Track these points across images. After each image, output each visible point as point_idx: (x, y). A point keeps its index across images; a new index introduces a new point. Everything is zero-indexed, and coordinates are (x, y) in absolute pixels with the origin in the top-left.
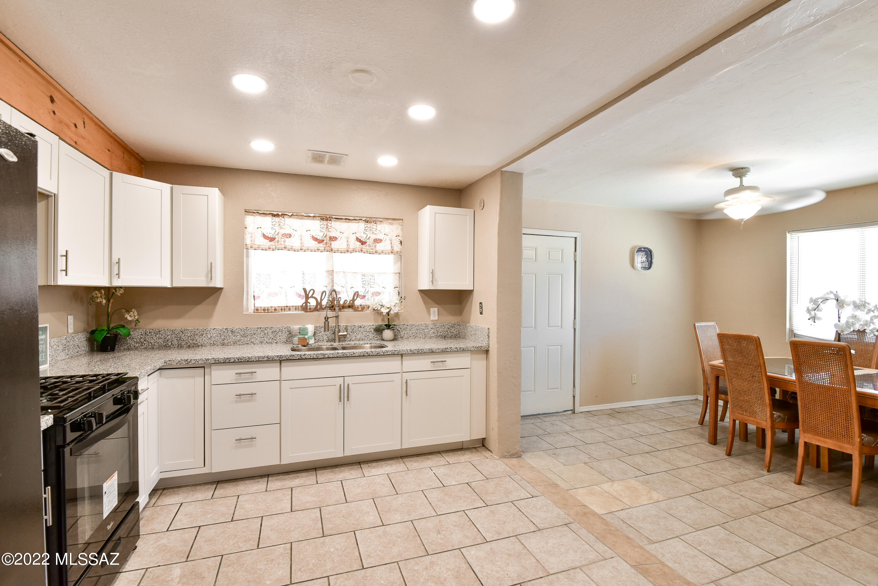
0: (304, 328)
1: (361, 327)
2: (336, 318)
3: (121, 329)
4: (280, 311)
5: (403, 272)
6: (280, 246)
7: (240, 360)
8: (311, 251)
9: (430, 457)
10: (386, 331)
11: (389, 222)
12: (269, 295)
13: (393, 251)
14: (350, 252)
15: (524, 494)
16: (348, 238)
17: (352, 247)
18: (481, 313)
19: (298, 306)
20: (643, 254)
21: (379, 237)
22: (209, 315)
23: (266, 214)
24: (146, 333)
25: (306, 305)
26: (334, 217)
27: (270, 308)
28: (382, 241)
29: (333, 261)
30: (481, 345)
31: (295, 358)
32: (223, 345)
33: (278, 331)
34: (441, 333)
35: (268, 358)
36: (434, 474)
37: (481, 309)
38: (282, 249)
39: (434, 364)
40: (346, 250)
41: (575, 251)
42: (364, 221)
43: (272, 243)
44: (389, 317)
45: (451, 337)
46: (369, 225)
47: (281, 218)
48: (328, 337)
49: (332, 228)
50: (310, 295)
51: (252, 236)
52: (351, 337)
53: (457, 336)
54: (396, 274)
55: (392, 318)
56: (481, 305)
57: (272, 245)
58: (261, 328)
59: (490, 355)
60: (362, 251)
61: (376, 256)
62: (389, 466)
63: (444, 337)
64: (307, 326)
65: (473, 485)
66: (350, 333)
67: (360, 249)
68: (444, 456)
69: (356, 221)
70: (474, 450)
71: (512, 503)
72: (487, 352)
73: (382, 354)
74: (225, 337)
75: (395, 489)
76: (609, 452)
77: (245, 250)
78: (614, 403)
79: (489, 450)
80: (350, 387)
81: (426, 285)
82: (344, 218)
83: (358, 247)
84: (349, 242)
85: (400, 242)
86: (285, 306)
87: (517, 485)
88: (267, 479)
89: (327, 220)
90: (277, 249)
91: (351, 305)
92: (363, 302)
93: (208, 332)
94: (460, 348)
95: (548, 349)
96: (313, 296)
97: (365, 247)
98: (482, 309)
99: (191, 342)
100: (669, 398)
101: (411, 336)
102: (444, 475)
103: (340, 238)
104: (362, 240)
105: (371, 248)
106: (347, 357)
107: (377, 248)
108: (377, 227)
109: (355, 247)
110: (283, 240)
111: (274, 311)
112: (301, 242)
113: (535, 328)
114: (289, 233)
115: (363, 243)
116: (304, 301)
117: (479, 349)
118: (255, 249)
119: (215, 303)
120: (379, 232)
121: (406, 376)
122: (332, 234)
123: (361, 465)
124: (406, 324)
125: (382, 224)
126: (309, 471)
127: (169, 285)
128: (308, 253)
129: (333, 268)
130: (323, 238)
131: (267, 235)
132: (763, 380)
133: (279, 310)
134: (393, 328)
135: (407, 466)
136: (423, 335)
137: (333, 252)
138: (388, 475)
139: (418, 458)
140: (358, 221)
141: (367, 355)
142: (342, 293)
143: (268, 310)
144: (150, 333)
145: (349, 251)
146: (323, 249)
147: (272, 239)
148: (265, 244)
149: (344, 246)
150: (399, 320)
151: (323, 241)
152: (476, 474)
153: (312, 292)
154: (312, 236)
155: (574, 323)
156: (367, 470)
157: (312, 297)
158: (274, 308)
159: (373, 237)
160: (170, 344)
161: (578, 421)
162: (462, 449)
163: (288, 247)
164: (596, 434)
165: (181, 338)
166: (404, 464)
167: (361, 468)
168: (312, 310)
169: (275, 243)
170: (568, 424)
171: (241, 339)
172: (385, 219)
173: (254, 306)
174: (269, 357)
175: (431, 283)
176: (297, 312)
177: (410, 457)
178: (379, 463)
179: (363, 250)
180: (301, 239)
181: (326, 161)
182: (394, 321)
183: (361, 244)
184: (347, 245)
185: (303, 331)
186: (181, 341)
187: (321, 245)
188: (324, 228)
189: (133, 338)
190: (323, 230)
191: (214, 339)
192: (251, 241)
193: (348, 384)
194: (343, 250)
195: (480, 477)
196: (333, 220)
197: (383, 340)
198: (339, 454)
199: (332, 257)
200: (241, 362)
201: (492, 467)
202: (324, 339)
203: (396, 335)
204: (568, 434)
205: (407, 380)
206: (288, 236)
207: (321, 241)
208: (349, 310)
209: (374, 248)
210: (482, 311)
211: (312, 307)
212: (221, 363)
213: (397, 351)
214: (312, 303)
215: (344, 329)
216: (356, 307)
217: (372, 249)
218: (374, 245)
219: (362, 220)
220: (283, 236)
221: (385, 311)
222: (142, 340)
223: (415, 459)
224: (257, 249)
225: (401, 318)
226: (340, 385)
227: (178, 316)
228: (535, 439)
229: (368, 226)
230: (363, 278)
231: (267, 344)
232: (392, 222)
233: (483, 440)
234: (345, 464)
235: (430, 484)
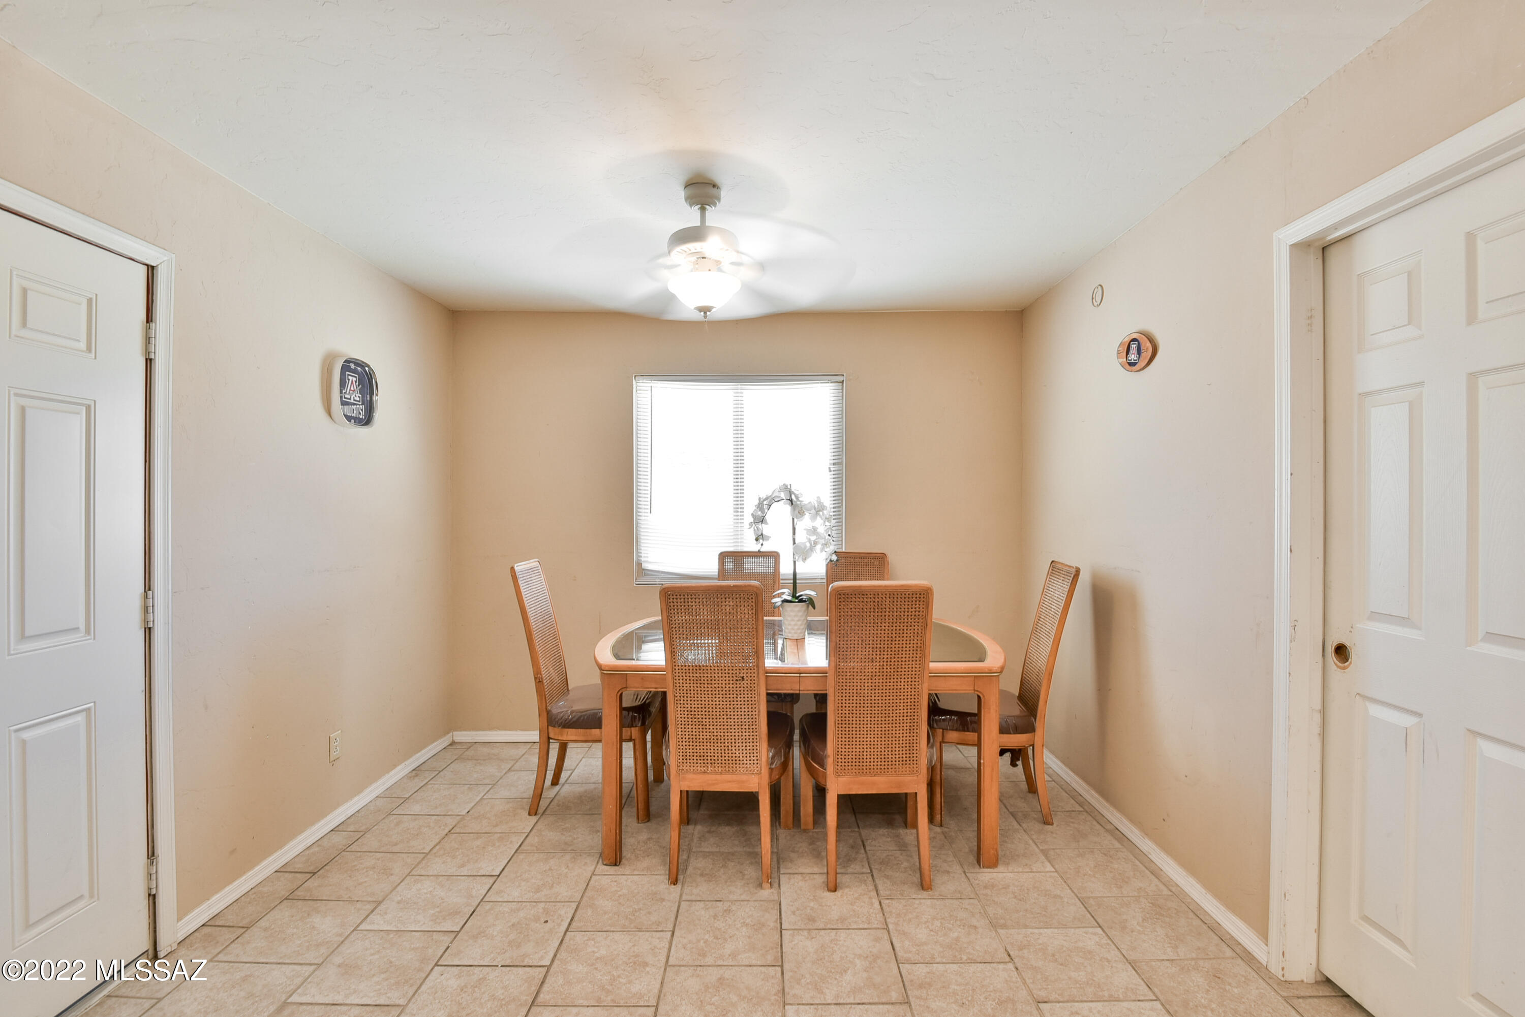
20: (354, 379)
100: (407, 763)
132: (758, 685)
155: (146, 606)
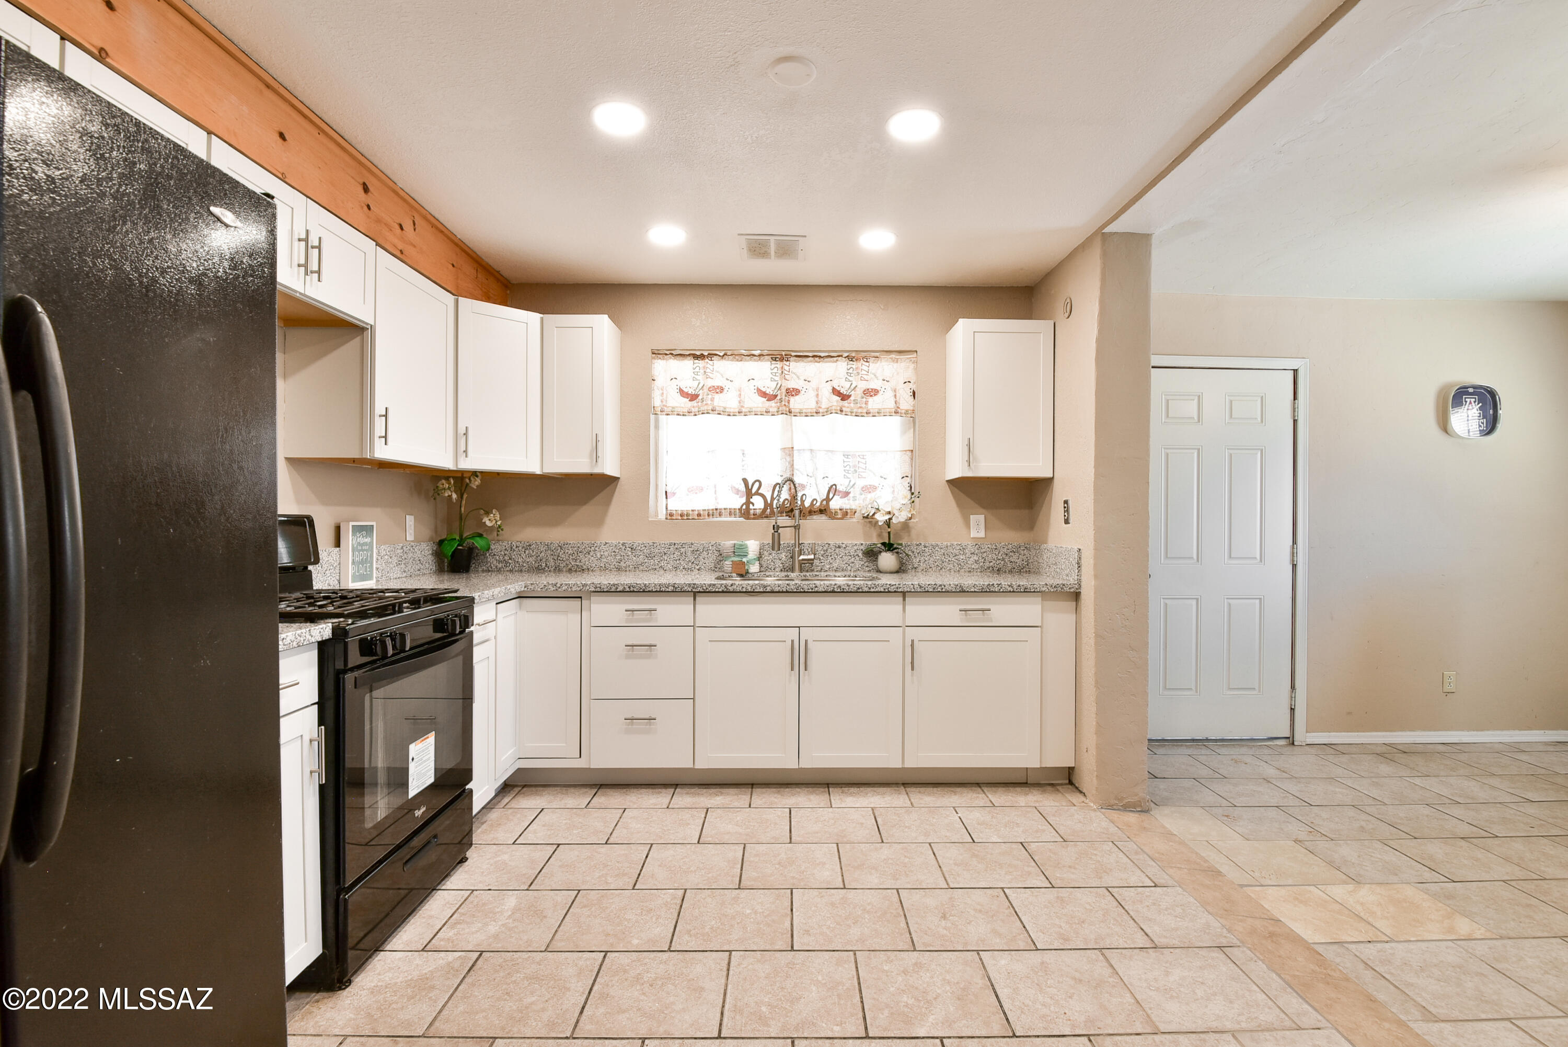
0: (741, 545)
1: (839, 547)
2: (796, 529)
3: (478, 538)
4: (707, 517)
5: (917, 449)
6: (705, 408)
7: (632, 589)
8: (756, 415)
9: (958, 789)
10: (883, 554)
11: (892, 358)
12: (690, 490)
13: (899, 410)
14: (821, 414)
15: (1136, 878)
16: (817, 390)
17: (824, 405)
18: (1067, 522)
19: (735, 509)
20: (1474, 401)
21: (872, 385)
22: (598, 522)
23: (684, 355)
24: (512, 548)
25: (748, 509)
26: (793, 354)
27: (691, 513)
28: (878, 392)
29: (792, 431)
30: (1065, 582)
31: (717, 590)
32: (619, 570)
33: (701, 551)
34: (991, 564)
35: (674, 587)
36: (960, 819)
37: (1066, 514)
38: (708, 413)
39: (966, 615)
40: (815, 410)
41: (1295, 398)
42: (845, 357)
43: (694, 403)
44: (889, 530)
45: (1011, 572)
46: (854, 365)
47: (707, 360)
48: (782, 563)
49: (790, 373)
50: (754, 490)
51: (663, 393)
52: (823, 564)
53: (1025, 569)
54: (904, 452)
55: (897, 533)
56: (1066, 505)
57: (694, 407)
58: (675, 544)
59: (1083, 602)
60: (841, 411)
61: (868, 420)
62: (879, 797)
63: (998, 570)
64: (746, 542)
65: (1032, 847)
66: (821, 558)
67: (839, 408)
68: (986, 792)
69: (832, 359)
70: (1049, 788)
71: (1108, 890)
72: (1076, 596)
73: (867, 589)
74: (622, 557)
75: (880, 834)
76: (1362, 827)
77: (652, 417)
78: (1395, 731)
79: (1081, 792)
80: (810, 646)
81: (956, 470)
82: (810, 354)
83: (835, 404)
84: (820, 397)
85: (912, 394)
86: (714, 508)
87: (1125, 860)
88: (673, 790)
89: (782, 360)
90: (700, 413)
91: (823, 508)
92: (845, 503)
93: (596, 549)
94: (1019, 586)
95: (1230, 605)
96: (759, 492)
97: (848, 405)
98: (1068, 514)
99: (573, 564)
101: (933, 566)
102: (978, 824)
103: (804, 390)
104: (841, 392)
105: (859, 405)
106: (804, 592)
107: (870, 406)
108: (870, 368)
109: (831, 405)
110: (710, 397)
111: (696, 518)
112: (739, 399)
113: (1198, 561)
114: (720, 384)
115: (844, 397)
116: (744, 500)
117: (1059, 589)
118: (667, 415)
119: (608, 502)
120: (873, 376)
121: (912, 633)
122: (791, 385)
123: (830, 789)
124: (923, 544)
125: (879, 362)
126: (741, 786)
127: (538, 472)
128: (751, 418)
129: (792, 444)
130: (776, 391)
131: (686, 390)
133: (704, 516)
134: (895, 551)
135: (912, 800)
136: (955, 564)
137: (793, 415)
138: (873, 810)
139: (935, 789)
140: (835, 359)
141: (839, 590)
142: (808, 487)
143: (688, 515)
144: (517, 547)
145: (819, 413)
146: (776, 409)
147: (693, 397)
148: (683, 405)
149: (811, 405)
150: (909, 536)
151: (776, 396)
152: (1044, 831)
153: (757, 485)
154: (758, 388)
155: (1293, 553)
156: (838, 798)
157: (757, 493)
158: (696, 513)
159: (863, 386)
160: (544, 565)
161: (1297, 761)
162: (1026, 785)
163: (717, 408)
164: (1337, 790)
165: (559, 556)
166: (906, 796)
167: (829, 794)
168: (756, 517)
169: (698, 402)
170: (1271, 763)
171: (645, 561)
172: (885, 353)
173: (667, 508)
174: (676, 586)
175: (966, 464)
176: (732, 519)
177: (920, 785)
178: (861, 789)
179: (844, 409)
180: (740, 394)
181: (773, 253)
182: (901, 538)
183: (841, 400)
184: (817, 403)
185: (740, 551)
186: (559, 561)
187: (772, 403)
188: (777, 374)
189: (494, 555)
190: (776, 378)
191: (605, 560)
192: (662, 401)
193: (806, 641)
194: (809, 411)
195: (1050, 835)
196: (792, 359)
197: (879, 571)
198: (791, 763)
199: (791, 425)
200: (634, 591)
201: (1080, 822)
202: (777, 565)
203: (904, 563)
204: (1269, 782)
205: (913, 641)
206: (718, 391)
207: (772, 398)
208: (821, 517)
209: (864, 406)
210: (1068, 517)
211: (758, 511)
212: (604, 592)
213: (894, 587)
214: (758, 503)
215: (809, 550)
216: (833, 511)
217: (861, 407)
218: (864, 400)
219: (842, 356)
220: (710, 391)
221: (881, 518)
222: (507, 558)
223: (930, 790)
224: (670, 413)
225: (913, 532)
226: (792, 641)
227: (555, 523)
228: (1188, 783)
229: (854, 367)
230: (846, 460)
231: (684, 572)
232: (898, 357)
233: (1071, 770)
234: (802, 784)
235: (948, 834)
